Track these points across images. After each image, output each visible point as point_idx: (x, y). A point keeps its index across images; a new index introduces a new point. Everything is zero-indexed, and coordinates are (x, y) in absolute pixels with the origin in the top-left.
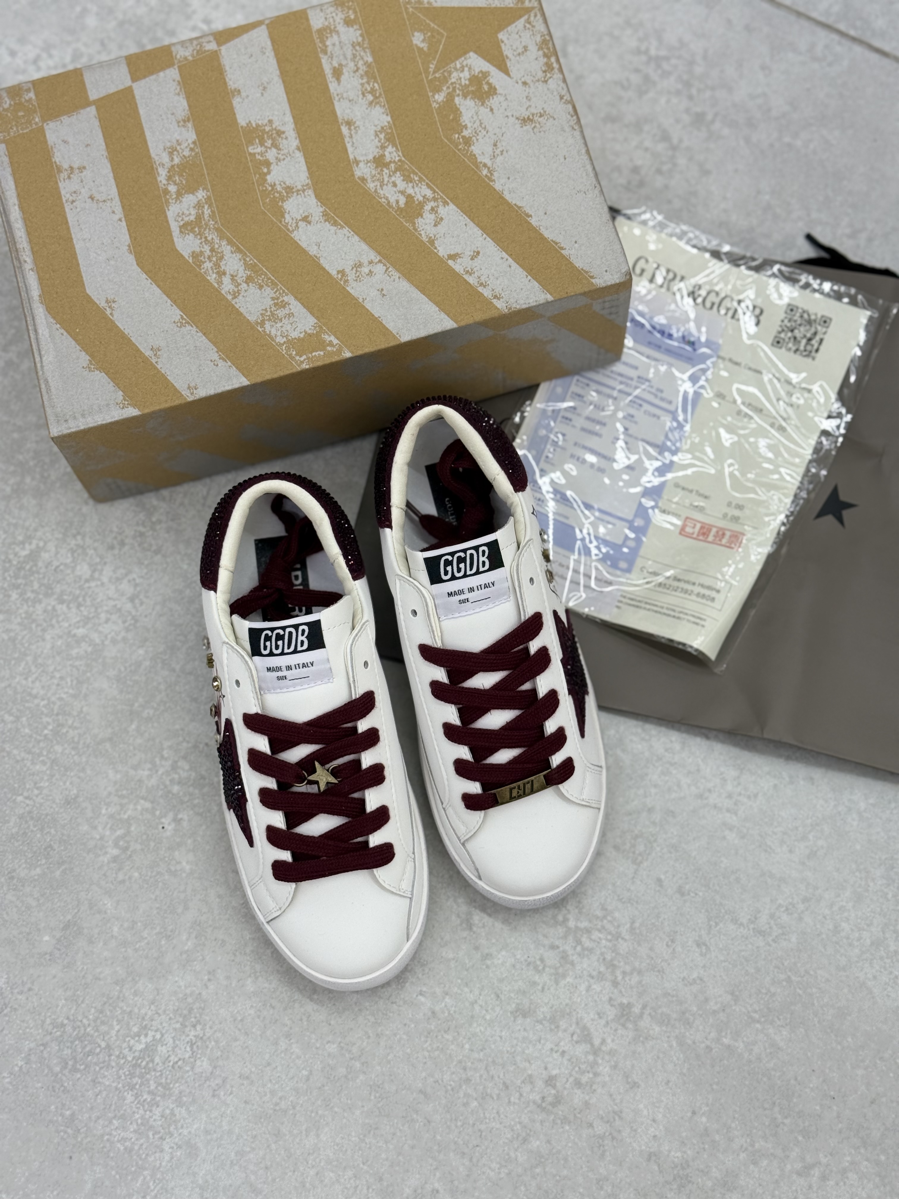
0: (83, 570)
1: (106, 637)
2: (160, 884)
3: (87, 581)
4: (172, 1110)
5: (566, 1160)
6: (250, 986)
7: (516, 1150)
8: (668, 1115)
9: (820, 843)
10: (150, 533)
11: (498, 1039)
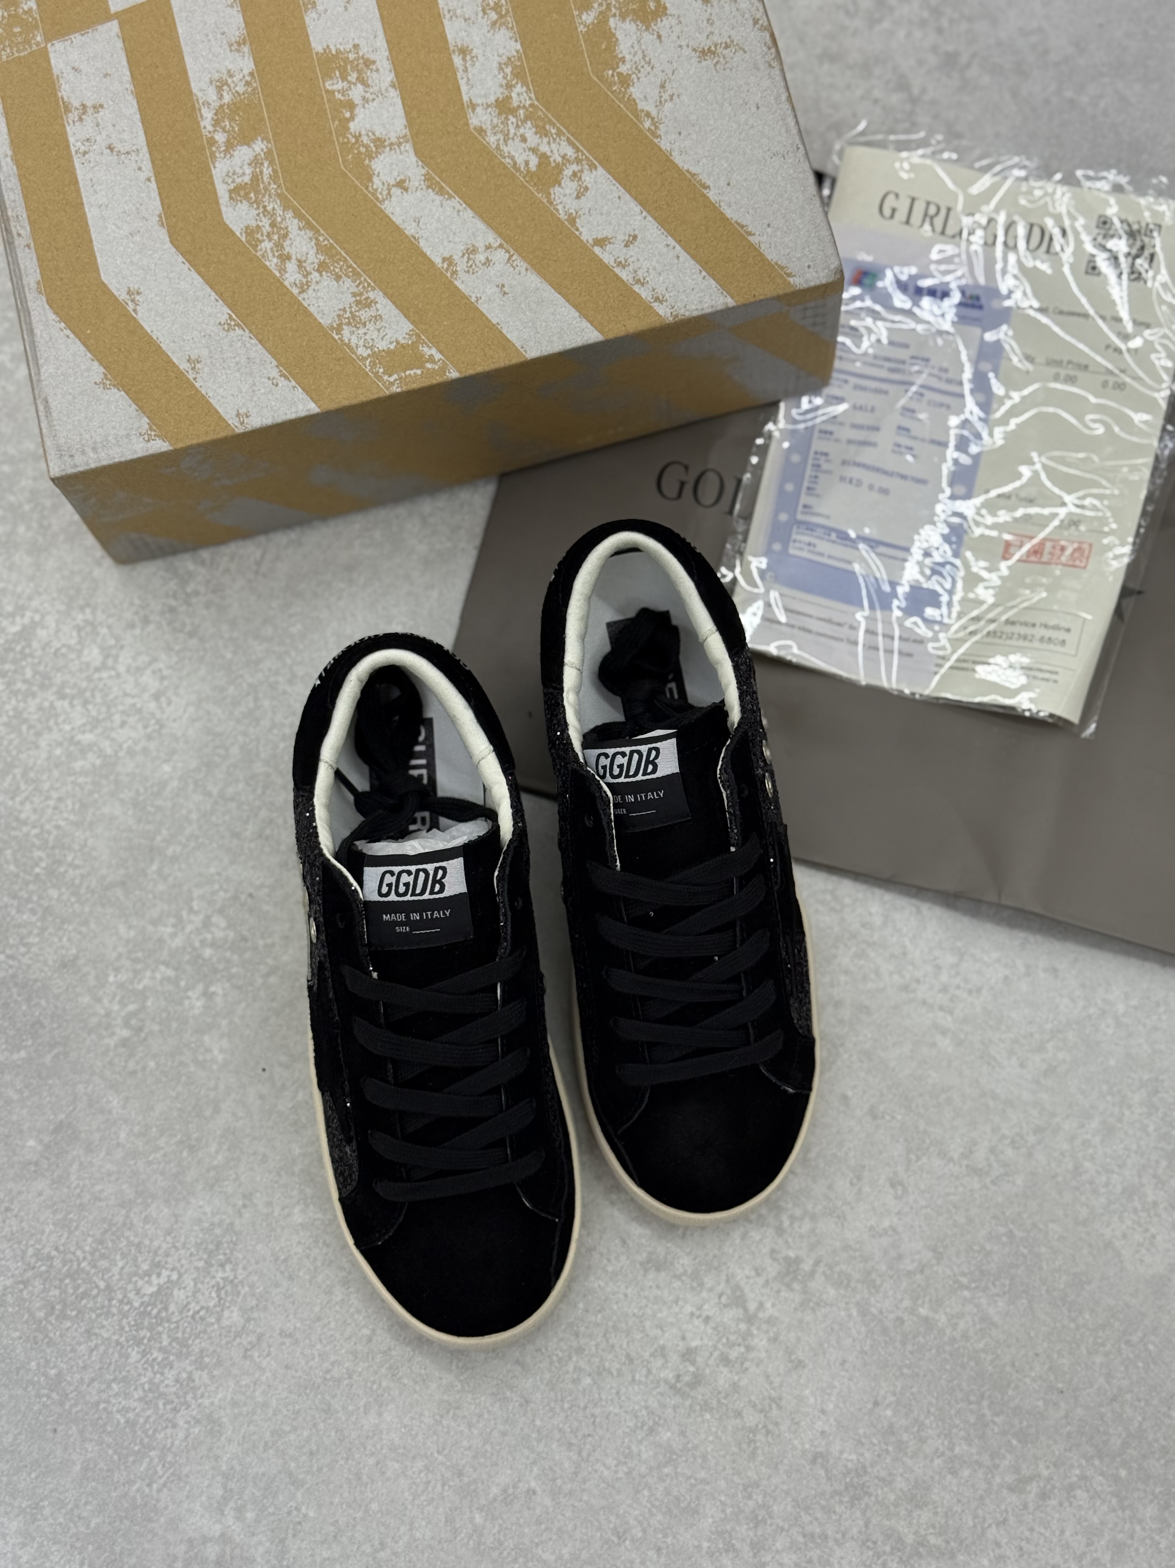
0: (93, 655)
1: (120, 746)
2: (184, 1079)
3: (97, 670)
4: (190, 1373)
5: (704, 1457)
6: (298, 1217)
7: (640, 1442)
8: (841, 1405)
9: (1061, 1055)
10: (184, 608)
11: (622, 1297)
